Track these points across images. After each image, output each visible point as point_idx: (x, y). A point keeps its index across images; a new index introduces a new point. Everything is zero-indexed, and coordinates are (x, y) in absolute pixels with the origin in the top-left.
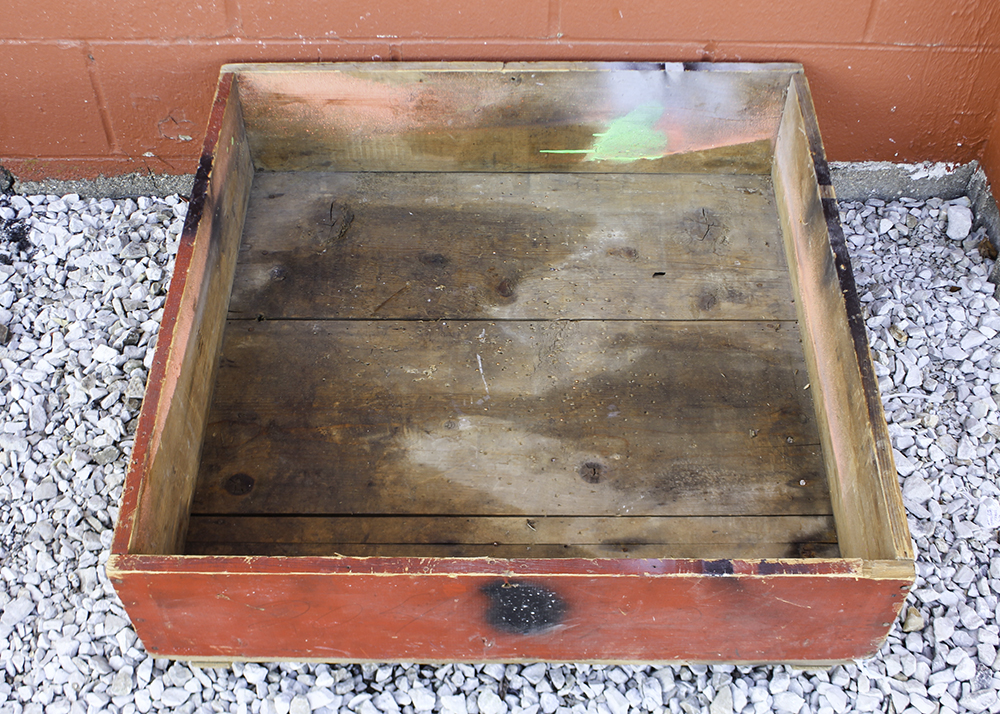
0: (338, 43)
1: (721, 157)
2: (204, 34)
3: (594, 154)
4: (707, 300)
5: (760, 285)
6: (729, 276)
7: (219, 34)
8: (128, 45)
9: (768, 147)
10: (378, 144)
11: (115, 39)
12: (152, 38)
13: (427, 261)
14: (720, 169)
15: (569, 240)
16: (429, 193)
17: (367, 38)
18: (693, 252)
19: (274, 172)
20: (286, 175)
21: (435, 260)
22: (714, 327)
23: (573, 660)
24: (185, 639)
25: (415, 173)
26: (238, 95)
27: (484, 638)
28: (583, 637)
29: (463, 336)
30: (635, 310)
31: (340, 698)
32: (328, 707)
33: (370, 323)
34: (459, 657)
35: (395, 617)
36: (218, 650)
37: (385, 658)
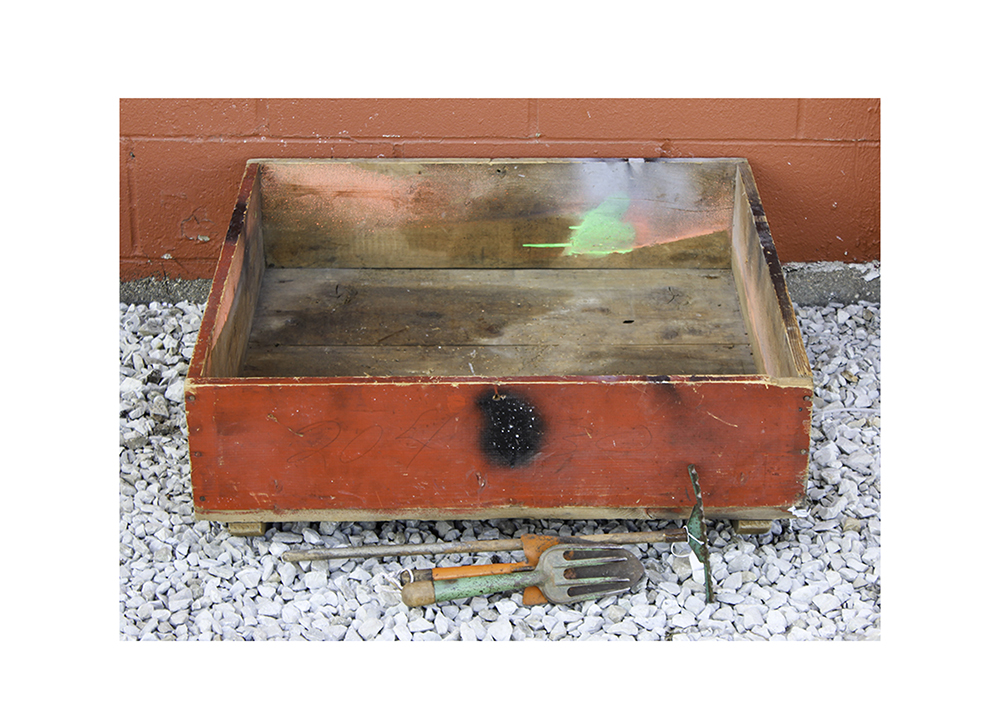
0: (350, 142)
1: (684, 250)
2: (235, 132)
3: (572, 247)
4: (671, 334)
5: (717, 326)
6: (690, 322)
7: (247, 133)
8: (166, 142)
9: (725, 237)
10: (379, 238)
11: (156, 136)
12: (189, 136)
13: (424, 315)
14: (685, 263)
15: (549, 304)
16: (424, 280)
17: (375, 138)
18: (659, 310)
19: (283, 267)
20: (294, 270)
21: (431, 315)
22: (676, 348)
23: (552, 507)
24: (231, 481)
25: (411, 269)
26: (260, 186)
27: (478, 474)
28: (559, 470)
29: (456, 354)
30: (607, 340)
31: (353, 564)
32: (342, 568)
33: (374, 348)
34: (458, 504)
35: (408, 444)
36: (256, 499)
37: (395, 509)
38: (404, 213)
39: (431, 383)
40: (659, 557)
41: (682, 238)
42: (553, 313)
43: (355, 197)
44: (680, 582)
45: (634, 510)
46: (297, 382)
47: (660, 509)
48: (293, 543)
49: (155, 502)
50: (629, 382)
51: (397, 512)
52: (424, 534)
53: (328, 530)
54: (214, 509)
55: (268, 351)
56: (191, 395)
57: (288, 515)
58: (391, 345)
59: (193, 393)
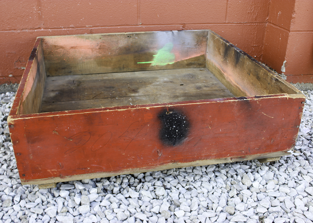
0: (74, 29)
1: (191, 62)
2: (31, 27)
3: (154, 63)
4: (199, 88)
5: (213, 84)
6: (203, 84)
7: (36, 27)
8: (6, 33)
9: (204, 57)
10: (87, 63)
11: (2, 30)
12: (15, 30)
13: (107, 88)
14: (191, 66)
15: (151, 81)
16: (104, 77)
17: (83, 27)
18: (190, 80)
19: (53, 76)
20: (57, 77)
21: (110, 87)
22: (203, 92)
23: (191, 161)
24: (37, 166)
25: (99, 74)
26: (42, 46)
27: (158, 150)
28: (195, 145)
29: (124, 100)
30: (177, 91)
31: (101, 197)
32: (96, 200)
33: (92, 100)
34: (148, 165)
35: (124, 139)
36: (51, 172)
37: (119, 170)
38: (95, 54)
39: (136, 108)
40: (232, 177)
41: (190, 57)
42: (154, 84)
43: (77, 49)
44: (248, 189)
45: (226, 159)
46: (67, 113)
47: (237, 157)
48: (70, 189)
49: (5, 174)
50: (229, 101)
51: (120, 172)
52: (129, 177)
53: (86, 181)
54: (30, 179)
55: (50, 105)
56: (12, 124)
57: (67, 178)
58: (98, 99)
59: (12, 123)
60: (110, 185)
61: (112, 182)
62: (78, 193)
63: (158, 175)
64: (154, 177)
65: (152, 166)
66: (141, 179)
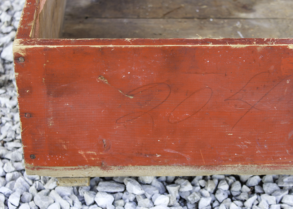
24: (60, 141)
33: (161, 20)
34: (277, 161)
35: (236, 106)
36: (84, 156)
37: (217, 165)
39: (267, 45)
46: (128, 43)
48: (116, 193)
51: (217, 168)
52: (230, 181)
53: (148, 180)
54: (44, 165)
55: (80, 22)
56: (21, 56)
57: (114, 171)
58: (174, 18)
59: (22, 54)
60: (194, 193)
61: (197, 186)
62: (130, 202)
63: (289, 183)
64: (280, 185)
65: (283, 163)
66: (254, 187)
